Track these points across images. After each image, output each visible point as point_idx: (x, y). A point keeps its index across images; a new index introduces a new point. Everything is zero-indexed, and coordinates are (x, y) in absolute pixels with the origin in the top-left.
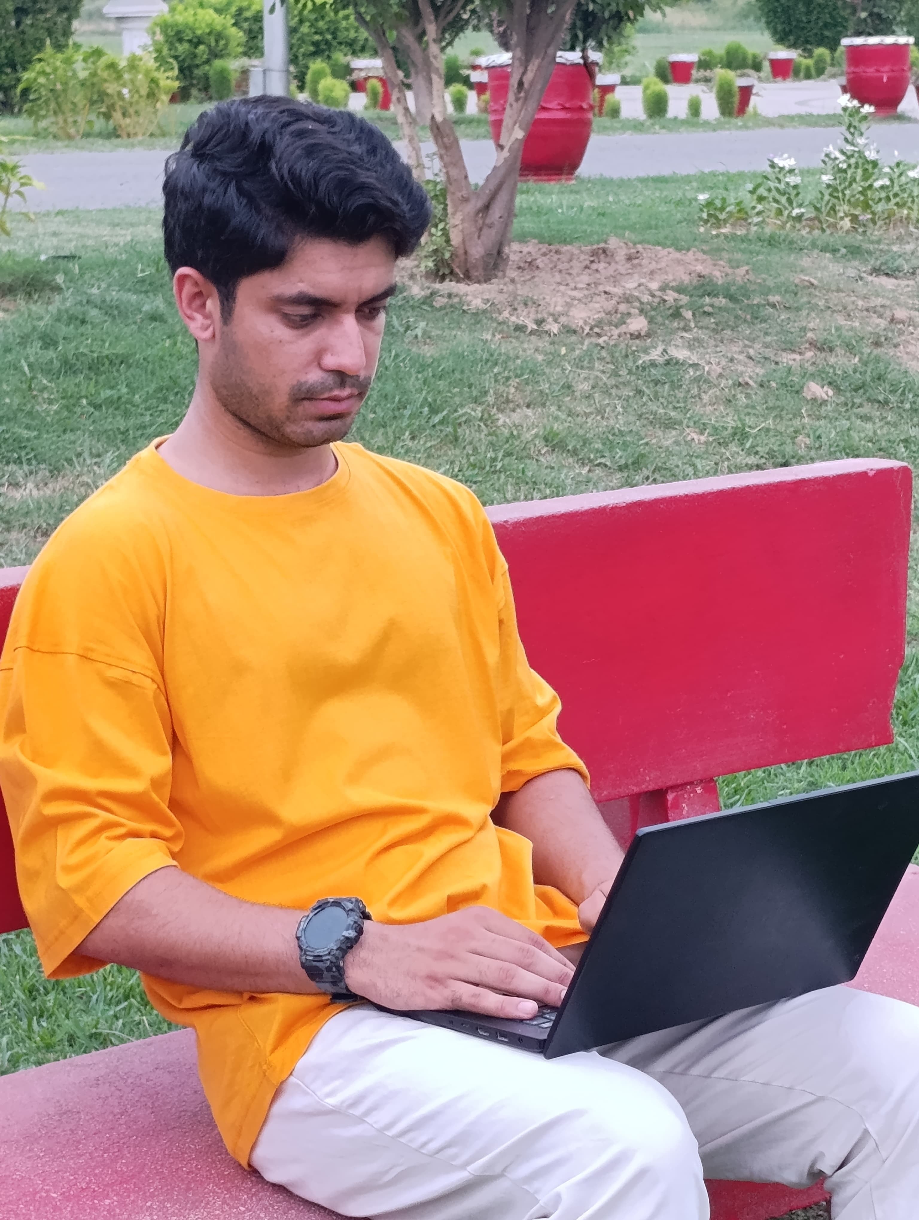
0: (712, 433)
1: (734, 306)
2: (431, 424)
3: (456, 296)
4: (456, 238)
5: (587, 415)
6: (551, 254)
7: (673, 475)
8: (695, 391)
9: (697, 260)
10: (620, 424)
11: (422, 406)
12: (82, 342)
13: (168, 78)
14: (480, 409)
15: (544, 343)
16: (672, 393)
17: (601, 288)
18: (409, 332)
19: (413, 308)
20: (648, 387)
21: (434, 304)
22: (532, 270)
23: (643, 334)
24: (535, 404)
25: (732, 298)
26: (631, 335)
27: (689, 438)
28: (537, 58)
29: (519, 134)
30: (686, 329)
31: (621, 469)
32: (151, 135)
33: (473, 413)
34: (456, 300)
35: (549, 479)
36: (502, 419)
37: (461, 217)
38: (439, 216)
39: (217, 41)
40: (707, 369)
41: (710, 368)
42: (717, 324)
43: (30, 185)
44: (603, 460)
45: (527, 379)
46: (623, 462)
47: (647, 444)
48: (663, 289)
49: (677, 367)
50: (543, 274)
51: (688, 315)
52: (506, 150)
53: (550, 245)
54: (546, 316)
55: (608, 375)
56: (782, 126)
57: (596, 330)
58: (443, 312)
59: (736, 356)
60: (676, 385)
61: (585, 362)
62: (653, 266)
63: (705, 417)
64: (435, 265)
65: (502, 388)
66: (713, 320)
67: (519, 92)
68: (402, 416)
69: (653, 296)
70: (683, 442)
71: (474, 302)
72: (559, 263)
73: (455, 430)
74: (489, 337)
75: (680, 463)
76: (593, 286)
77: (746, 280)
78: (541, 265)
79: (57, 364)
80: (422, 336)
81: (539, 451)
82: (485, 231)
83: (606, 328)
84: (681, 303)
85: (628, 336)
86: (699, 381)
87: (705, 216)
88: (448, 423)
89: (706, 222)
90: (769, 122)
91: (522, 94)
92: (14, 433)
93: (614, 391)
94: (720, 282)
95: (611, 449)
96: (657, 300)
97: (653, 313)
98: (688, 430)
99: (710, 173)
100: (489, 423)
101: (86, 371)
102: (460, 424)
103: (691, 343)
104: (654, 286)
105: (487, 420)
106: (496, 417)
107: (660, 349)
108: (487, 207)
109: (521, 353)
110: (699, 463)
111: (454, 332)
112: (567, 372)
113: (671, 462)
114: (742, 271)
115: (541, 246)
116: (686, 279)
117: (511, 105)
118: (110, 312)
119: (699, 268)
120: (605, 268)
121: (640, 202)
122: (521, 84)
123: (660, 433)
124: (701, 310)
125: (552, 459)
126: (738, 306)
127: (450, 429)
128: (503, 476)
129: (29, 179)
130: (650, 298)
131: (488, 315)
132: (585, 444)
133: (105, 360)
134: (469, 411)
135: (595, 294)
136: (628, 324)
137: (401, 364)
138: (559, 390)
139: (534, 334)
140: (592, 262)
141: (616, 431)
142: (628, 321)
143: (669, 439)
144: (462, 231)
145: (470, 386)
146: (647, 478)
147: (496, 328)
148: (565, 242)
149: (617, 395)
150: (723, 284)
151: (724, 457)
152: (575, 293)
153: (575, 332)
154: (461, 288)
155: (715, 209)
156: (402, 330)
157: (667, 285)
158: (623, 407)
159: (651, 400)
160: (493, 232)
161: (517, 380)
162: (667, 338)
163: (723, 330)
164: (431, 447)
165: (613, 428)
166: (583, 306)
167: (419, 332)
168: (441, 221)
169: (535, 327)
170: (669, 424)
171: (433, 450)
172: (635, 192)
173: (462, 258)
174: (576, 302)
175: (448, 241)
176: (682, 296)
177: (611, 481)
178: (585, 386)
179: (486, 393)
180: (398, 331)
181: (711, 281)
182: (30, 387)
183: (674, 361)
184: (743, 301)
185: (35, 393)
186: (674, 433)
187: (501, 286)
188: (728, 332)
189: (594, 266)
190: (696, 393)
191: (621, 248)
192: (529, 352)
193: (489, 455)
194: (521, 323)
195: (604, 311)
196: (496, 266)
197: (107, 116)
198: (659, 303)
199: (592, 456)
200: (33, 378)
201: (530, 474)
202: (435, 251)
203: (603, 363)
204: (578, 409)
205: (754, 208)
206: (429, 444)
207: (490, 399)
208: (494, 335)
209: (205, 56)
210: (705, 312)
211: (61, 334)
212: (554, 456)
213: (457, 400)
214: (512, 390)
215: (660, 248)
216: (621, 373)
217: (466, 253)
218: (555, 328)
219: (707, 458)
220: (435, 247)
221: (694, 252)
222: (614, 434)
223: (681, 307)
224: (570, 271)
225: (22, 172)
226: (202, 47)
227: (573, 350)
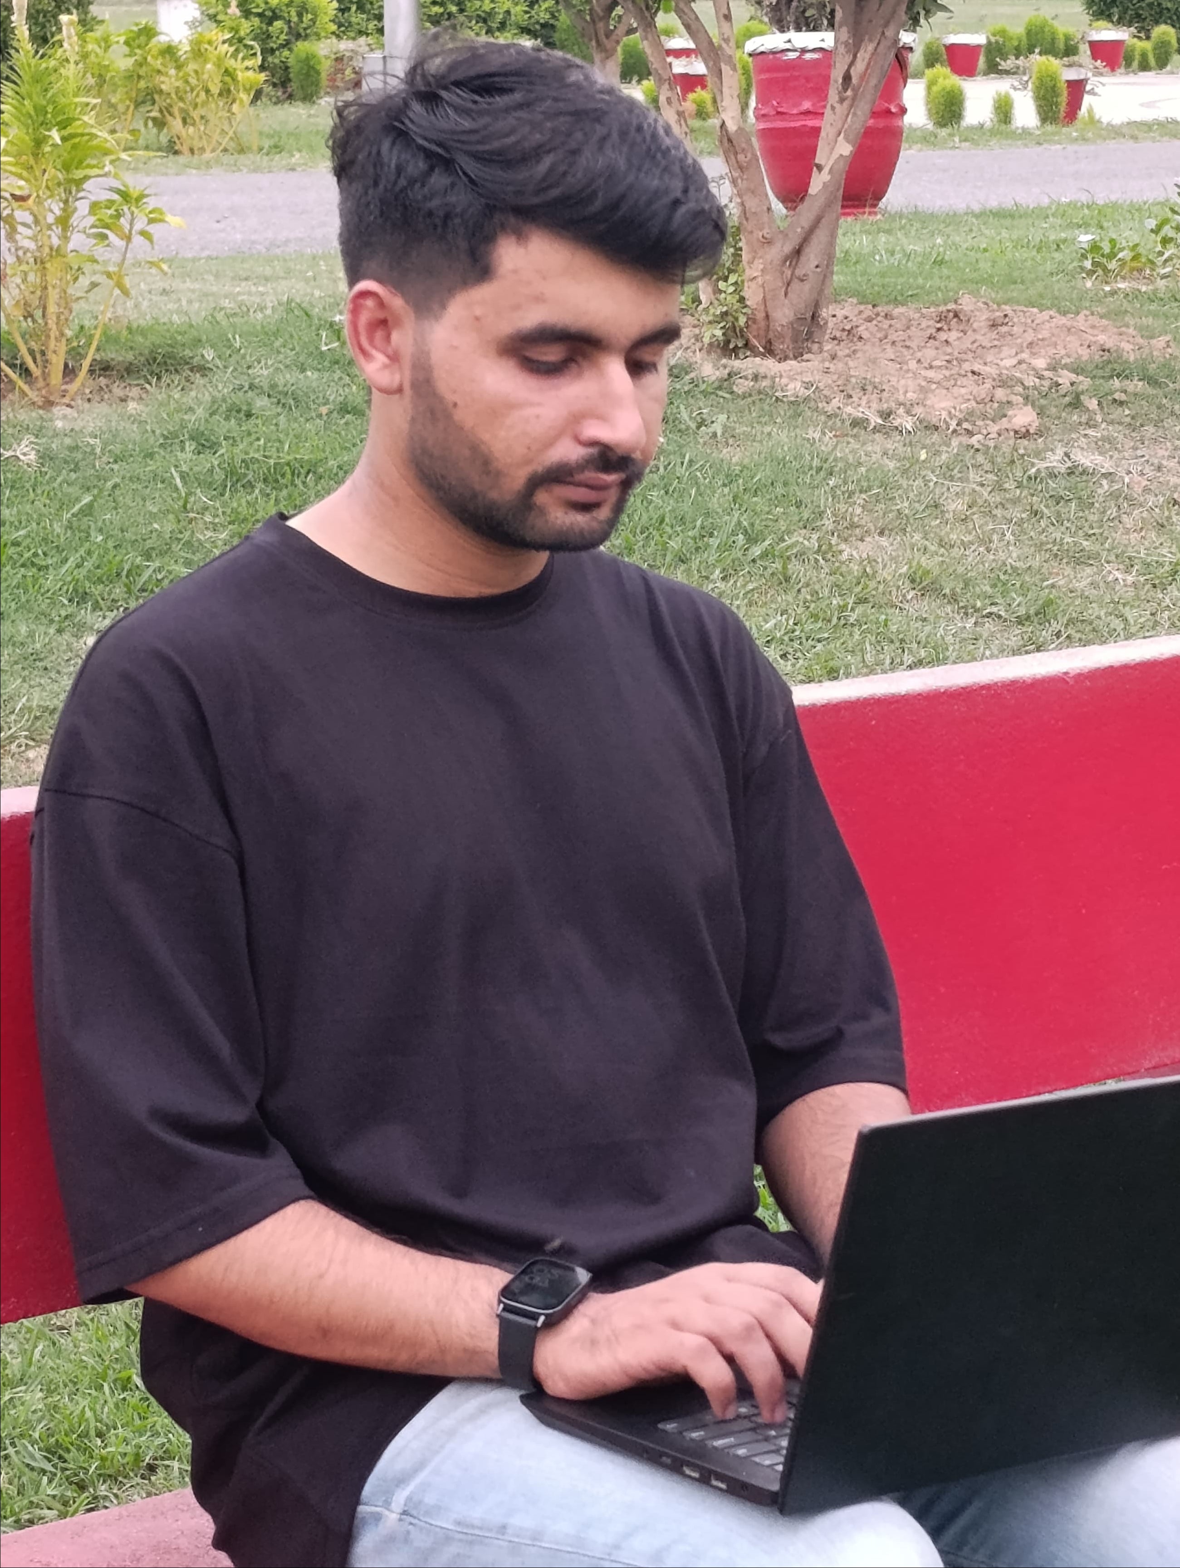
0: (1143, 571)
1: (1155, 392)
2: (750, 558)
3: (765, 377)
4: (753, 295)
5: (965, 545)
6: (879, 318)
7: (1094, 630)
8: (1113, 512)
9: (1093, 327)
10: (1013, 557)
11: (734, 533)
12: (251, 444)
13: (247, 68)
14: (815, 536)
15: (893, 444)
16: (1081, 514)
17: (967, 366)
18: (703, 428)
19: (705, 393)
20: (1047, 506)
21: (735, 388)
22: (852, 341)
23: (1032, 431)
24: (891, 530)
25: (1153, 381)
26: (1016, 432)
27: (1110, 578)
28: (871, 40)
29: (845, 149)
30: (1090, 424)
31: (1020, 621)
32: (225, 150)
33: (806, 542)
34: (765, 383)
35: (922, 636)
36: (847, 551)
37: (761, 266)
38: (727, 265)
39: (300, 15)
40: (1127, 480)
41: (1131, 479)
42: (1133, 418)
43: (162, 221)
44: (994, 609)
45: (878, 494)
46: (1022, 611)
47: (1053, 586)
48: (1053, 368)
49: (1084, 478)
50: (867, 347)
51: (1093, 404)
52: (826, 170)
53: (874, 306)
54: (893, 405)
55: (989, 489)
56: (1134, 138)
57: (966, 425)
58: (750, 400)
59: (1165, 463)
60: (1086, 504)
61: (956, 471)
62: (1030, 336)
63: (1130, 549)
64: (724, 334)
65: (843, 507)
66: (1127, 412)
67: (845, 90)
68: (707, 546)
69: (1041, 377)
70: (1101, 584)
71: (791, 386)
72: (891, 331)
73: (785, 567)
74: (817, 436)
75: (1102, 613)
76: (955, 363)
77: (1168, 356)
78: (865, 335)
79: (219, 475)
80: (723, 434)
81: (904, 596)
82: (796, 285)
83: (980, 423)
84: (1081, 388)
85: (1012, 433)
86: (1118, 498)
87: (1088, 264)
88: (774, 556)
89: (1091, 273)
90: (1116, 132)
91: (849, 93)
92: (170, 572)
93: (998, 512)
94: (1132, 359)
95: (1004, 594)
96: (1047, 383)
97: (1043, 402)
98: (1108, 567)
99: (1069, 204)
100: (829, 556)
101: (260, 485)
102: (789, 558)
103: (1100, 443)
104: (1040, 363)
105: (825, 553)
106: (840, 548)
107: (1060, 451)
108: (798, 252)
109: (863, 458)
110: (1130, 614)
111: (767, 429)
112: (931, 484)
113: (1090, 612)
114: (1160, 342)
115: (862, 307)
116: (1085, 353)
117: (833, 108)
118: (283, 401)
119: (1102, 338)
120: (959, 339)
121: (985, 245)
122: (847, 78)
123: (1068, 571)
124: (1110, 398)
125: (925, 607)
126: (1160, 392)
127: (778, 565)
128: (857, 632)
129: (161, 213)
130: (1037, 380)
131: (812, 404)
132: (966, 585)
133: (287, 468)
134: (801, 540)
135: (959, 375)
136: (1011, 418)
137: (698, 474)
138: (924, 510)
139: (879, 431)
140: (939, 329)
141: (1009, 567)
142: (1010, 413)
143: (1083, 579)
144: (763, 286)
145: (799, 504)
146: (1058, 635)
147: (825, 423)
148: (896, 302)
149: (1004, 517)
150: (1136, 360)
151: (1164, 604)
152: (931, 374)
153: (936, 428)
154: (769, 365)
155: (1103, 256)
156: (693, 426)
157: (1058, 362)
158: (1013, 534)
159: (1053, 525)
160: (807, 286)
161: (863, 496)
162: (1066, 438)
163: (1142, 426)
164: (753, 590)
165: (1004, 564)
166: (945, 391)
167: (718, 428)
168: (730, 271)
169: (880, 421)
170: (1080, 559)
171: (756, 595)
172: (971, 230)
173: (763, 324)
174: (934, 386)
175: (742, 300)
176: (1081, 378)
177: (1008, 639)
178: (957, 506)
179: (821, 514)
180: (688, 428)
181: (1120, 357)
182: (185, 506)
183: (1080, 469)
184: (1168, 386)
185: (192, 515)
186: (1089, 570)
187: (827, 364)
188: (1151, 429)
189: (943, 336)
190: (1114, 514)
191: (979, 310)
192: (874, 457)
193: (835, 602)
194: (861, 415)
195: (975, 399)
196: (810, 336)
197: (160, 124)
198: (1050, 388)
199: (979, 604)
200: (189, 494)
201: (894, 628)
202: (725, 314)
203: (981, 473)
204: (954, 536)
205: (1161, 254)
206: (750, 586)
207: (828, 523)
208: (824, 434)
209: (283, 37)
210: (1115, 400)
211: (222, 431)
212: (925, 603)
213: (783, 525)
214: (859, 511)
215: (1035, 310)
216: (1006, 486)
217: (767, 317)
218: (908, 424)
219: (1139, 606)
220: (725, 309)
221: (1086, 316)
222: (1005, 573)
223: (1082, 393)
224: (908, 343)
225: (152, 203)
226: (278, 24)
227: (937, 453)
